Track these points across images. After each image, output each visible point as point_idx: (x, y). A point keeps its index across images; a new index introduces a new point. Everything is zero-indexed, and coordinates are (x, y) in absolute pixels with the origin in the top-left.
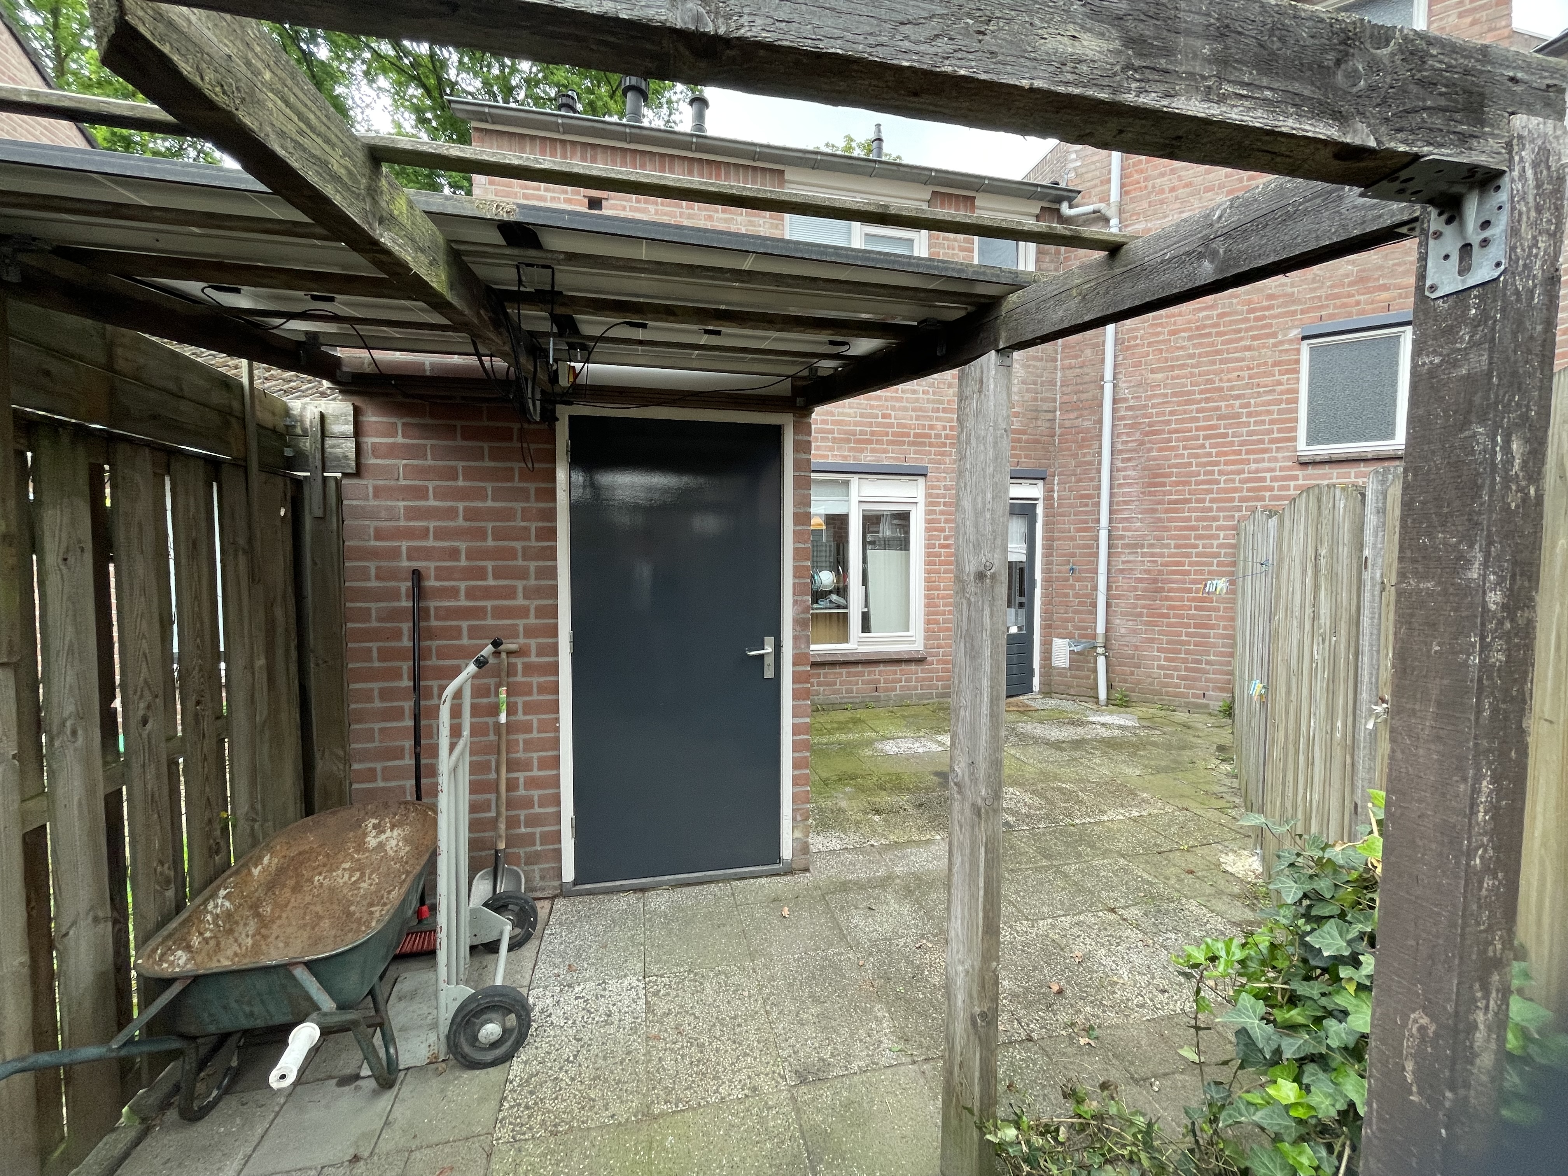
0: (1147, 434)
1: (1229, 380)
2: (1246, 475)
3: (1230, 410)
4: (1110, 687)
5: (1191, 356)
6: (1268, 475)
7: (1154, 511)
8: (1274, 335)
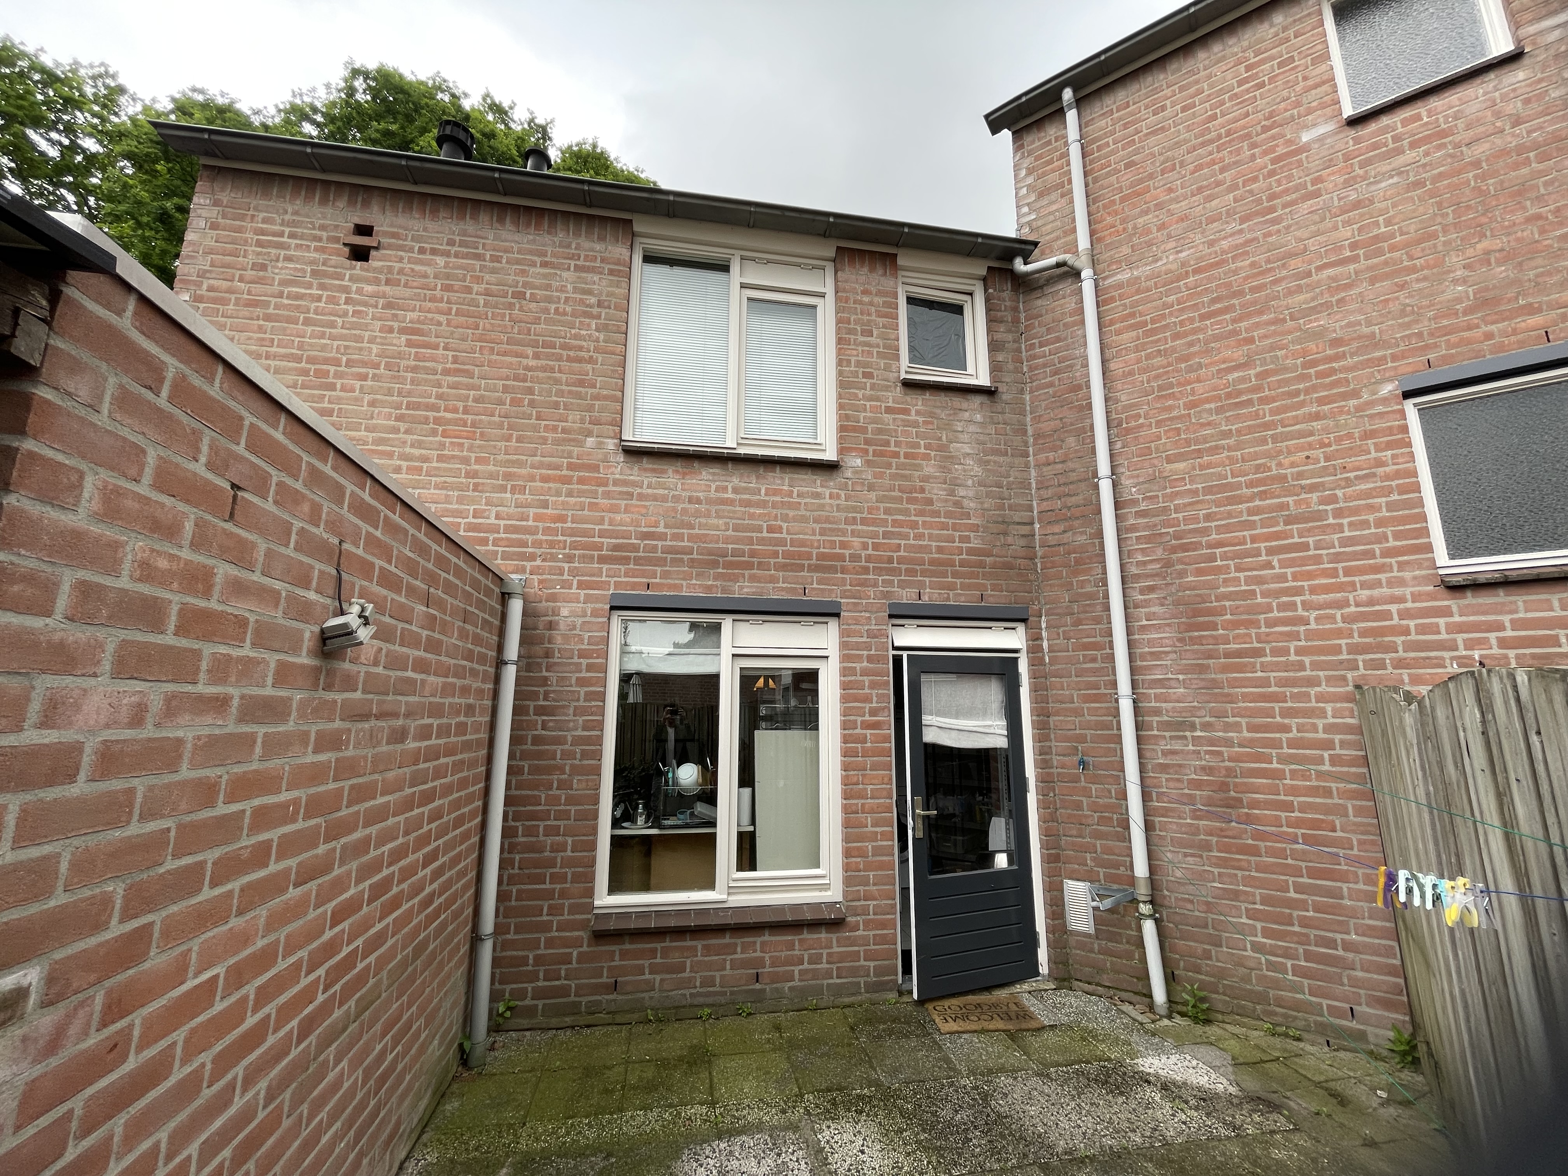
0: (1174, 550)
1: (1293, 465)
2: (1353, 609)
3: (1303, 508)
4: (1170, 978)
5: (1227, 434)
6: (1394, 608)
7: (1203, 669)
8: (1355, 394)
